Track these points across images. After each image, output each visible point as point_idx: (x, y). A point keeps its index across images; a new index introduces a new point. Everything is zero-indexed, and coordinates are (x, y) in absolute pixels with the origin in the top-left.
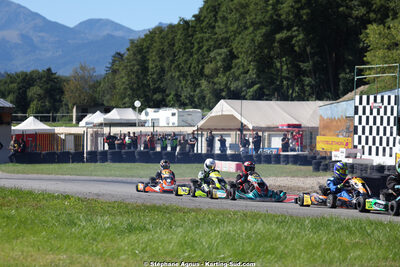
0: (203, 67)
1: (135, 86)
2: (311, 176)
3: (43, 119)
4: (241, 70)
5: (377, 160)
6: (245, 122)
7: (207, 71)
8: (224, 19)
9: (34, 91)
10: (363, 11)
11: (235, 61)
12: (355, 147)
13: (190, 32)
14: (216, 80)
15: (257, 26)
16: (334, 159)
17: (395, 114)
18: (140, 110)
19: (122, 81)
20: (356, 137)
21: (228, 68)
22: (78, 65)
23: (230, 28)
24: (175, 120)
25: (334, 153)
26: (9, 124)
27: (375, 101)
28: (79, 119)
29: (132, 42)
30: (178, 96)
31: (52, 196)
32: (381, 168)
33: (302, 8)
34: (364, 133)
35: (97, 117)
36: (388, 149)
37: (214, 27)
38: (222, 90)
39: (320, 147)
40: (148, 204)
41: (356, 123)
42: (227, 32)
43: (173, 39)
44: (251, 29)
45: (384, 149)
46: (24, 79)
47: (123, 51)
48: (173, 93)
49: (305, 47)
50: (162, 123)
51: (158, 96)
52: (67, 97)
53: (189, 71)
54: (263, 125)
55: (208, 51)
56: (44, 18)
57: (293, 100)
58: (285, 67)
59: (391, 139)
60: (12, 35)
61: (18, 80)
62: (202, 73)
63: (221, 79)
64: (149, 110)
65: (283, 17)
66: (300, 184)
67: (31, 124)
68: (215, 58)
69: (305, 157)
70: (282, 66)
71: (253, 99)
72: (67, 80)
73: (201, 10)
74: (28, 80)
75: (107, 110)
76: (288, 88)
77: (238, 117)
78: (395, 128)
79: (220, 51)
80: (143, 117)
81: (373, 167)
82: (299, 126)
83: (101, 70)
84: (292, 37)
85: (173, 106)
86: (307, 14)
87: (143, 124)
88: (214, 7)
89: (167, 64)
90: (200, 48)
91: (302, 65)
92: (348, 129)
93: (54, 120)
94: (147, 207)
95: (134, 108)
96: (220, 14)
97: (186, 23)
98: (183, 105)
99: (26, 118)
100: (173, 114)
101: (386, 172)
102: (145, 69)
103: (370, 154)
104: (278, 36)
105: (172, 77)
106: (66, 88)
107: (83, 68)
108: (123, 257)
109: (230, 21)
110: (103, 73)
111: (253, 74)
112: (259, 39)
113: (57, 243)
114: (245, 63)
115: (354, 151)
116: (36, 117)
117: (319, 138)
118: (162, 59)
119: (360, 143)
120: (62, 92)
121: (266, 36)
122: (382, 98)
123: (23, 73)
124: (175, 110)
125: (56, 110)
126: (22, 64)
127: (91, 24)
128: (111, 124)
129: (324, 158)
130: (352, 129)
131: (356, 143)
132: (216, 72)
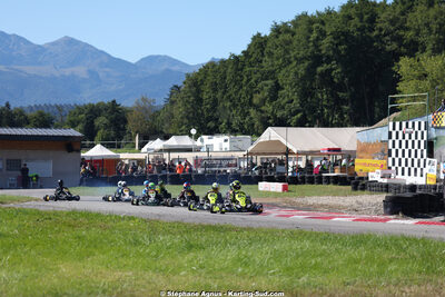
0: (252, 97)
1: (191, 115)
2: (350, 195)
3: (109, 146)
4: (286, 100)
5: (410, 180)
6: (290, 147)
7: (255, 101)
8: (271, 54)
9: (101, 121)
10: (395, 46)
11: (280, 92)
12: (390, 168)
13: (240, 66)
14: (263, 108)
15: (300, 61)
16: (370, 179)
17: (425, 138)
18: (196, 137)
19: (179, 111)
20: (390, 159)
21: (274, 97)
22: (140, 97)
23: (276, 62)
24: (227, 145)
25: (370, 174)
26: (79, 151)
27: (407, 127)
28: (141, 146)
29: (188, 76)
30: (229, 124)
31: (118, 218)
32: (413, 188)
33: (340, 44)
34: (397, 156)
35: (157, 144)
36: (419, 170)
37: (261, 62)
38: (269, 118)
39: (357, 168)
40: (205, 224)
41: (390, 147)
42: (272, 66)
43: (225, 72)
44: (295, 63)
45: (416, 170)
46: (91, 110)
47: (180, 84)
48: (225, 121)
49: (343, 78)
50: (216, 148)
51: (211, 124)
52: (130, 126)
53: (239, 101)
54: (307, 149)
55: (256, 82)
56: (109, 56)
57: (333, 126)
58: (325, 97)
59: (422, 161)
60: (81, 71)
61: (86, 111)
62: (251, 104)
63: (268, 108)
64: (203, 137)
65: (323, 52)
66: (341, 203)
67: (98, 151)
68: (262, 89)
69: (345, 178)
70: (323, 96)
71: (296, 126)
72: (131, 111)
73: (249, 46)
74: (94, 111)
75: (166, 138)
76: (328, 116)
77: (284, 142)
78: (425, 151)
79: (267, 82)
80: (198, 143)
81: (405, 186)
82: (338, 150)
83: (160, 101)
84: (332, 70)
85: (225, 133)
86: (345, 50)
87: (198, 150)
88: (261, 43)
89: (219, 95)
90: (249, 80)
91: (341, 94)
92: (383, 152)
93: (119, 147)
94: (203, 227)
95: (190, 135)
96: (267, 50)
97: (236, 58)
98: (234, 132)
99: (93, 146)
100: (226, 141)
101: (418, 192)
102: (199, 100)
103: (403, 174)
104: (319, 69)
105: (224, 107)
106: (129, 117)
107: (144, 99)
108: (183, 273)
109: (275, 56)
110: (163, 103)
111: (296, 104)
112: (302, 71)
113: (123, 261)
114: (290, 94)
115: (389, 172)
116: (102, 144)
117: (357, 161)
118: (215, 90)
119: (394, 165)
120: (126, 122)
121: (307, 69)
122: (413, 124)
123: (90, 104)
124: (227, 137)
125: (121, 138)
126: (90, 97)
127: (151, 60)
128: (170, 150)
129: (362, 178)
130: (386, 152)
131: (390, 164)
132: (263, 101)
